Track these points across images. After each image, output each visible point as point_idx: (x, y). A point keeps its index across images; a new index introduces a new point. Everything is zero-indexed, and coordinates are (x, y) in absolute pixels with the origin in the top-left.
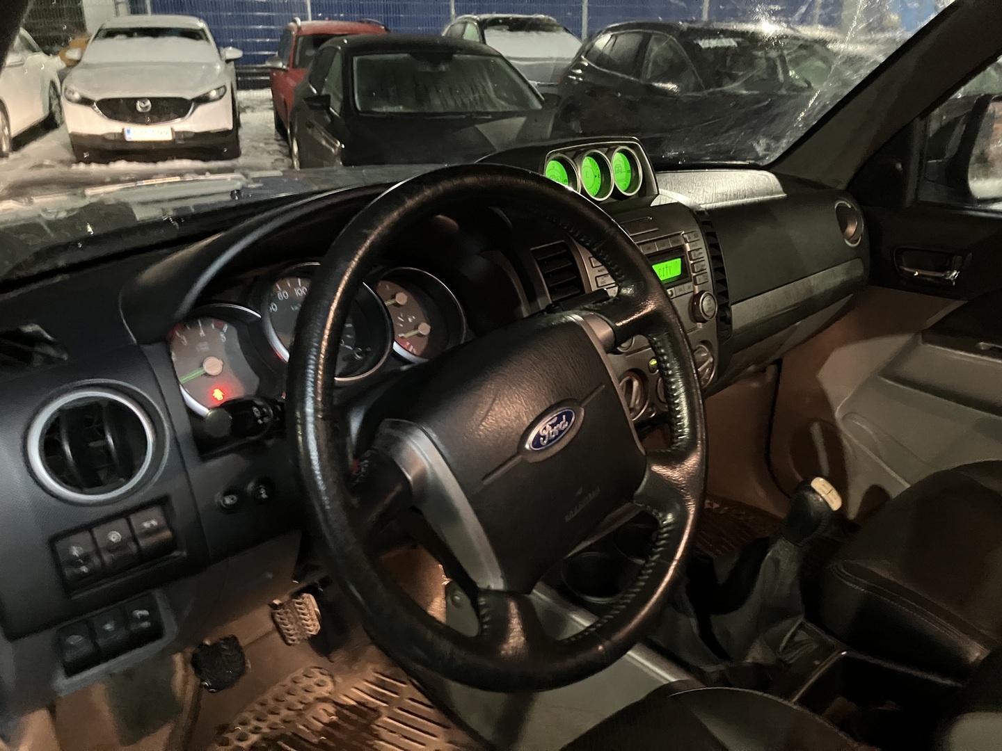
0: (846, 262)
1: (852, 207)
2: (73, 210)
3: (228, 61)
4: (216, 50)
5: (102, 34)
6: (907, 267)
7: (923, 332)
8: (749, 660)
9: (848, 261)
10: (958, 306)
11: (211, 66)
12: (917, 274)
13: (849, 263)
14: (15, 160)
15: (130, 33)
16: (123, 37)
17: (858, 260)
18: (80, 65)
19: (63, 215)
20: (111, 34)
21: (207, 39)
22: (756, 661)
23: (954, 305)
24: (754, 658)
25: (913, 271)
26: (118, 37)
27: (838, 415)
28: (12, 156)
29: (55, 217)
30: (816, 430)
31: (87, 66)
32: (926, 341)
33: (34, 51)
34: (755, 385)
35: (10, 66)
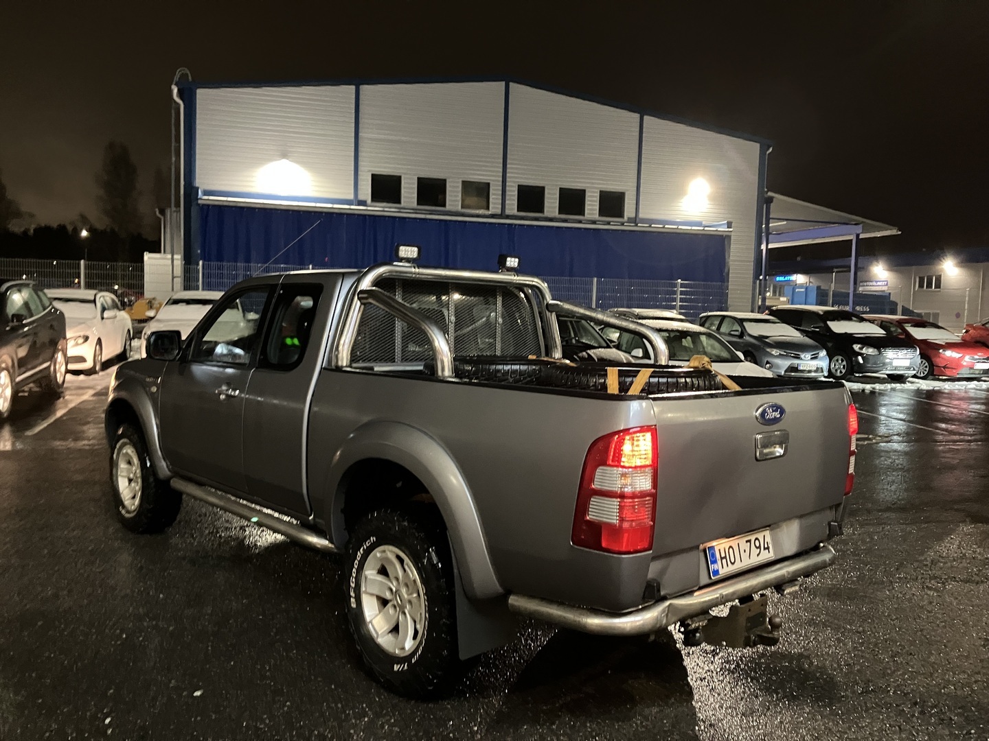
3: (249, 321)
4: (242, 315)
5: (171, 301)
11: (237, 323)
14: (103, 376)
15: (189, 302)
16: (184, 304)
18: (154, 319)
20: (176, 302)
21: (238, 309)
26: (181, 304)
28: (101, 373)
31: (159, 321)
33: (120, 310)
35: (107, 318)
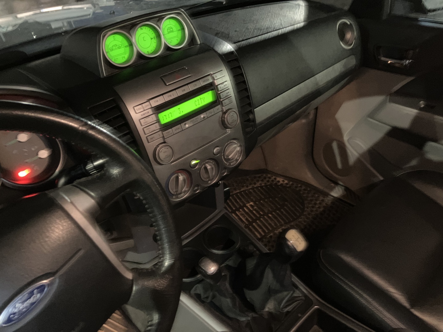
0: (343, 59)
1: (351, 24)
2: (15, 25)
6: (384, 57)
7: (391, 95)
8: (267, 309)
9: (344, 59)
10: (409, 81)
12: (389, 62)
13: (345, 60)
17: (353, 57)
19: (10, 29)
22: (270, 311)
23: (409, 79)
24: (269, 308)
25: (387, 59)
27: (346, 138)
29: (7, 30)
30: (335, 145)
32: (392, 101)
34: (304, 121)
